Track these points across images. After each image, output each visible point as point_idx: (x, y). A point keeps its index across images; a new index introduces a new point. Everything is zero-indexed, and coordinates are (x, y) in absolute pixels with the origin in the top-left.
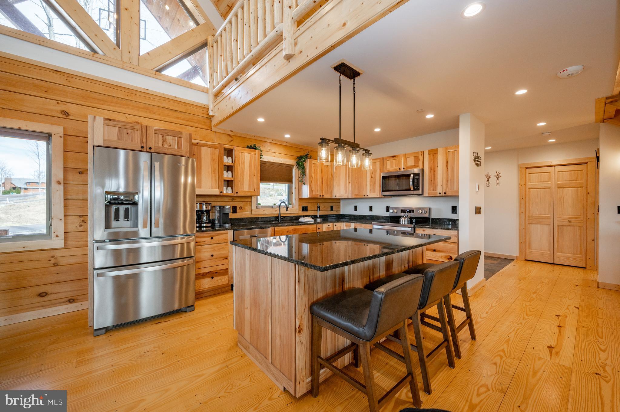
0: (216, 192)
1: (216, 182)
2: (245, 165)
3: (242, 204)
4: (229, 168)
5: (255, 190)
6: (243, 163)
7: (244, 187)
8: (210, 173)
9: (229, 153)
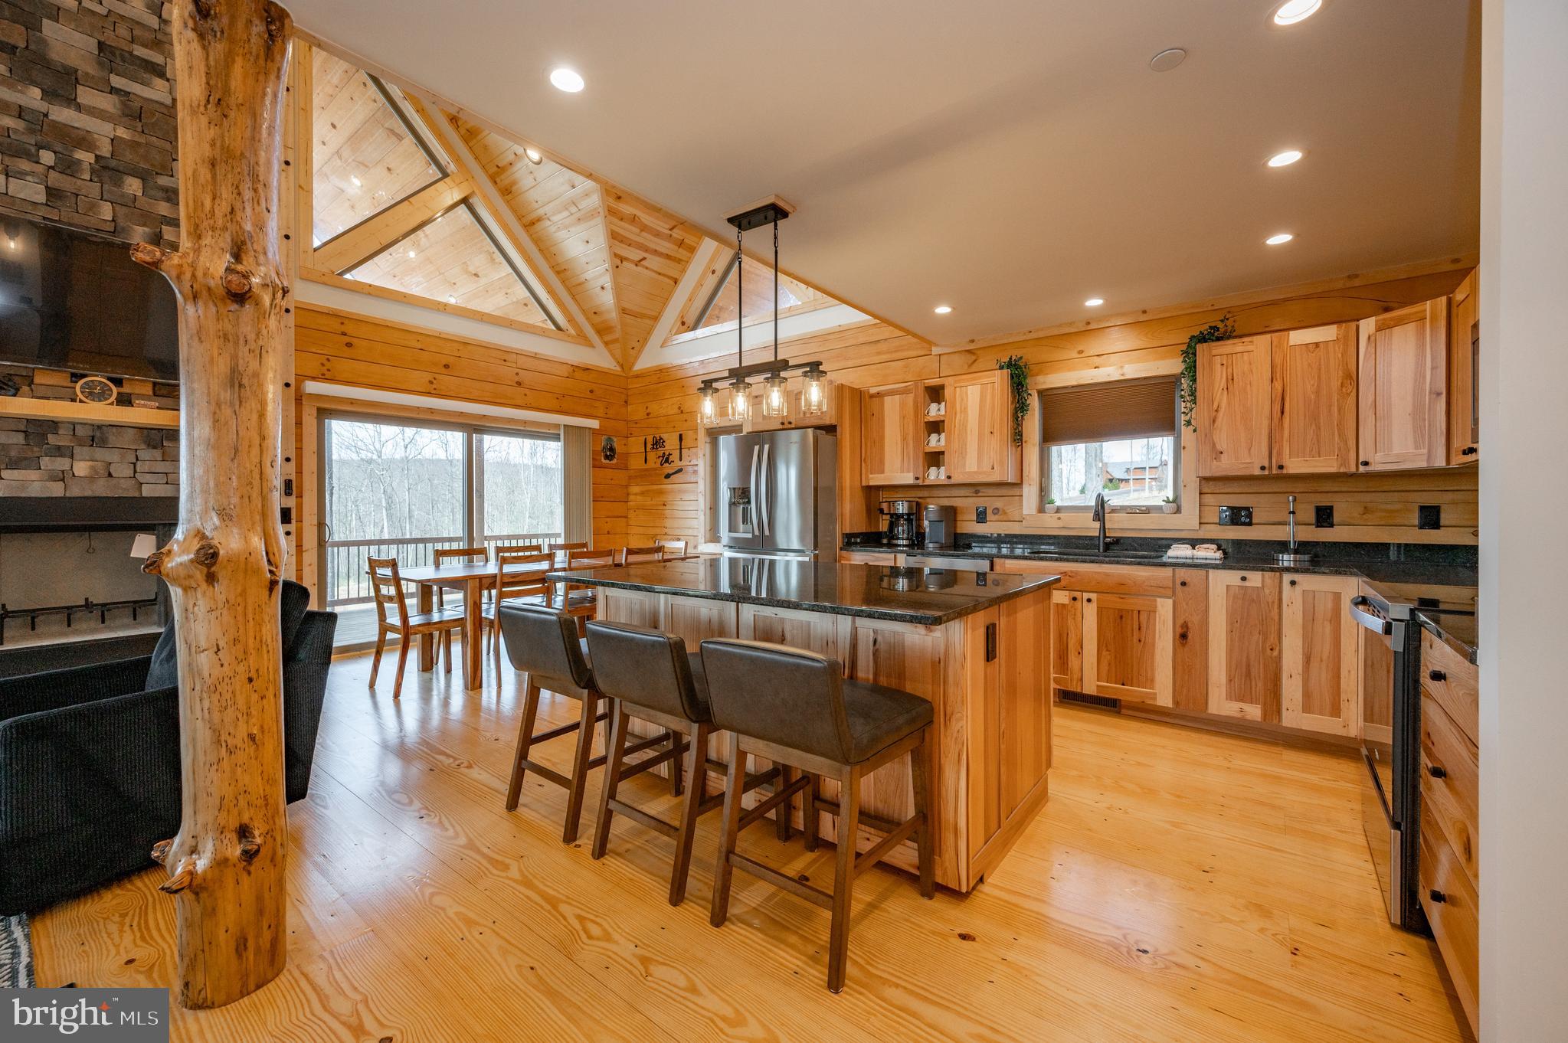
0: (908, 479)
1: (909, 459)
2: (970, 412)
3: (999, 503)
4: (936, 427)
5: (993, 468)
6: (965, 410)
7: (967, 463)
8: (899, 442)
9: (935, 394)
